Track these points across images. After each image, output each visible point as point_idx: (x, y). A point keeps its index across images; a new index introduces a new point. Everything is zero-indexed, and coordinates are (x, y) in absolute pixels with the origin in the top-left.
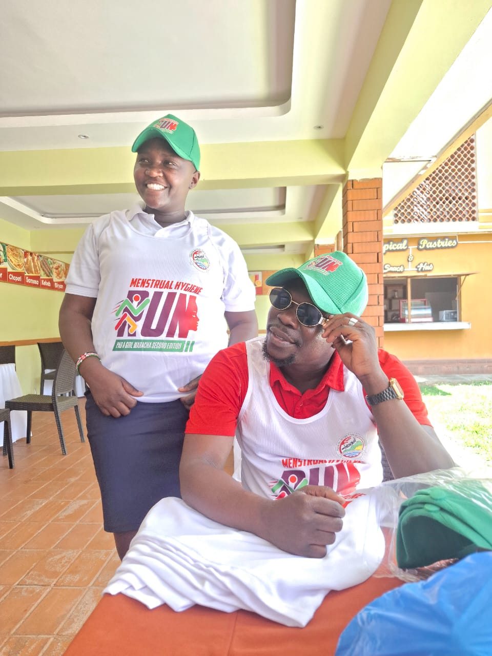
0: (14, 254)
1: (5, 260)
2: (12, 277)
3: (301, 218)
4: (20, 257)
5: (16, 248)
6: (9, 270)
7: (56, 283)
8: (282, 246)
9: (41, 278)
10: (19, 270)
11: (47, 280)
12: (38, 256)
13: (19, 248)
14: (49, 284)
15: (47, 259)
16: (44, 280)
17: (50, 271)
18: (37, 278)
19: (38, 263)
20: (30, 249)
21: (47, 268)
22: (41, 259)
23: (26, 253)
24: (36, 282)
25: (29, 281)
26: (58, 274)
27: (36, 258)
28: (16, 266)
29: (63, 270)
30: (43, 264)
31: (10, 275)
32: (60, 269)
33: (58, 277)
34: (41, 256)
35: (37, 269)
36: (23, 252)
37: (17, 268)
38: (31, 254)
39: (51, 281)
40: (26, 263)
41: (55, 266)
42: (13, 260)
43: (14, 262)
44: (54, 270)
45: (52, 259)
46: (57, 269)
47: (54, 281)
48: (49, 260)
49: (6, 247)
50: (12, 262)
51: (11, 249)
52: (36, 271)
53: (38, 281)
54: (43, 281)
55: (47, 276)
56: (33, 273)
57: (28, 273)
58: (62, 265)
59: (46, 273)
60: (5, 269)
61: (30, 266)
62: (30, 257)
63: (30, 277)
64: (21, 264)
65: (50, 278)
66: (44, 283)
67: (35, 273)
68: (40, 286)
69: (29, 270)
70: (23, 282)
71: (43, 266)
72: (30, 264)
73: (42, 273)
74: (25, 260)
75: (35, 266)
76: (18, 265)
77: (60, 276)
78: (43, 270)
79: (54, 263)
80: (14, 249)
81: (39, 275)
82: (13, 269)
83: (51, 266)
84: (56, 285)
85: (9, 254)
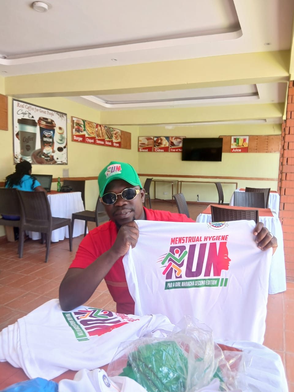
0: (90, 126)
1: (85, 130)
2: (88, 140)
3: (273, 101)
4: (94, 128)
5: (91, 122)
6: (87, 136)
7: (114, 143)
8: (265, 120)
9: (106, 140)
10: (93, 136)
11: (109, 141)
12: (104, 127)
13: (92, 122)
14: (110, 144)
15: (110, 128)
16: (108, 141)
17: (111, 136)
18: (103, 140)
19: (104, 131)
20: (100, 123)
21: (110, 134)
22: (106, 128)
23: (97, 125)
24: (102, 143)
25: (98, 142)
26: (116, 138)
27: (103, 128)
28: (91, 133)
29: (119, 135)
30: (107, 131)
31: (87, 139)
32: (117, 134)
33: (116, 139)
34: (106, 127)
35: (103, 135)
36: (95, 125)
37: (92, 135)
38: (100, 126)
39: (112, 142)
40: (97, 131)
41: (114, 132)
42: (89, 130)
43: (90, 131)
44: (114, 135)
45: (113, 128)
46: (115, 134)
47: (114, 141)
48: (111, 129)
49: (85, 122)
50: (88, 131)
51: (88, 123)
52: (103, 136)
53: (103, 142)
54: (106, 142)
55: (110, 139)
56: (100, 137)
57: (98, 137)
58: (119, 132)
59: (109, 137)
60: (84, 135)
61: (99, 133)
62: (99, 128)
63: (99, 140)
64: (93, 132)
65: (111, 140)
66: (107, 143)
67: (102, 137)
68: (104, 145)
69: (98, 136)
70: (95, 143)
71: (107, 133)
72: (99, 131)
73: (106, 137)
74: (97, 129)
75: (102, 133)
76: (92, 133)
77: (117, 138)
78: (107, 135)
79: (114, 131)
80: (90, 123)
81: (104, 138)
82: (89, 135)
83: (112, 133)
84: (115, 144)
85: (87, 126)
